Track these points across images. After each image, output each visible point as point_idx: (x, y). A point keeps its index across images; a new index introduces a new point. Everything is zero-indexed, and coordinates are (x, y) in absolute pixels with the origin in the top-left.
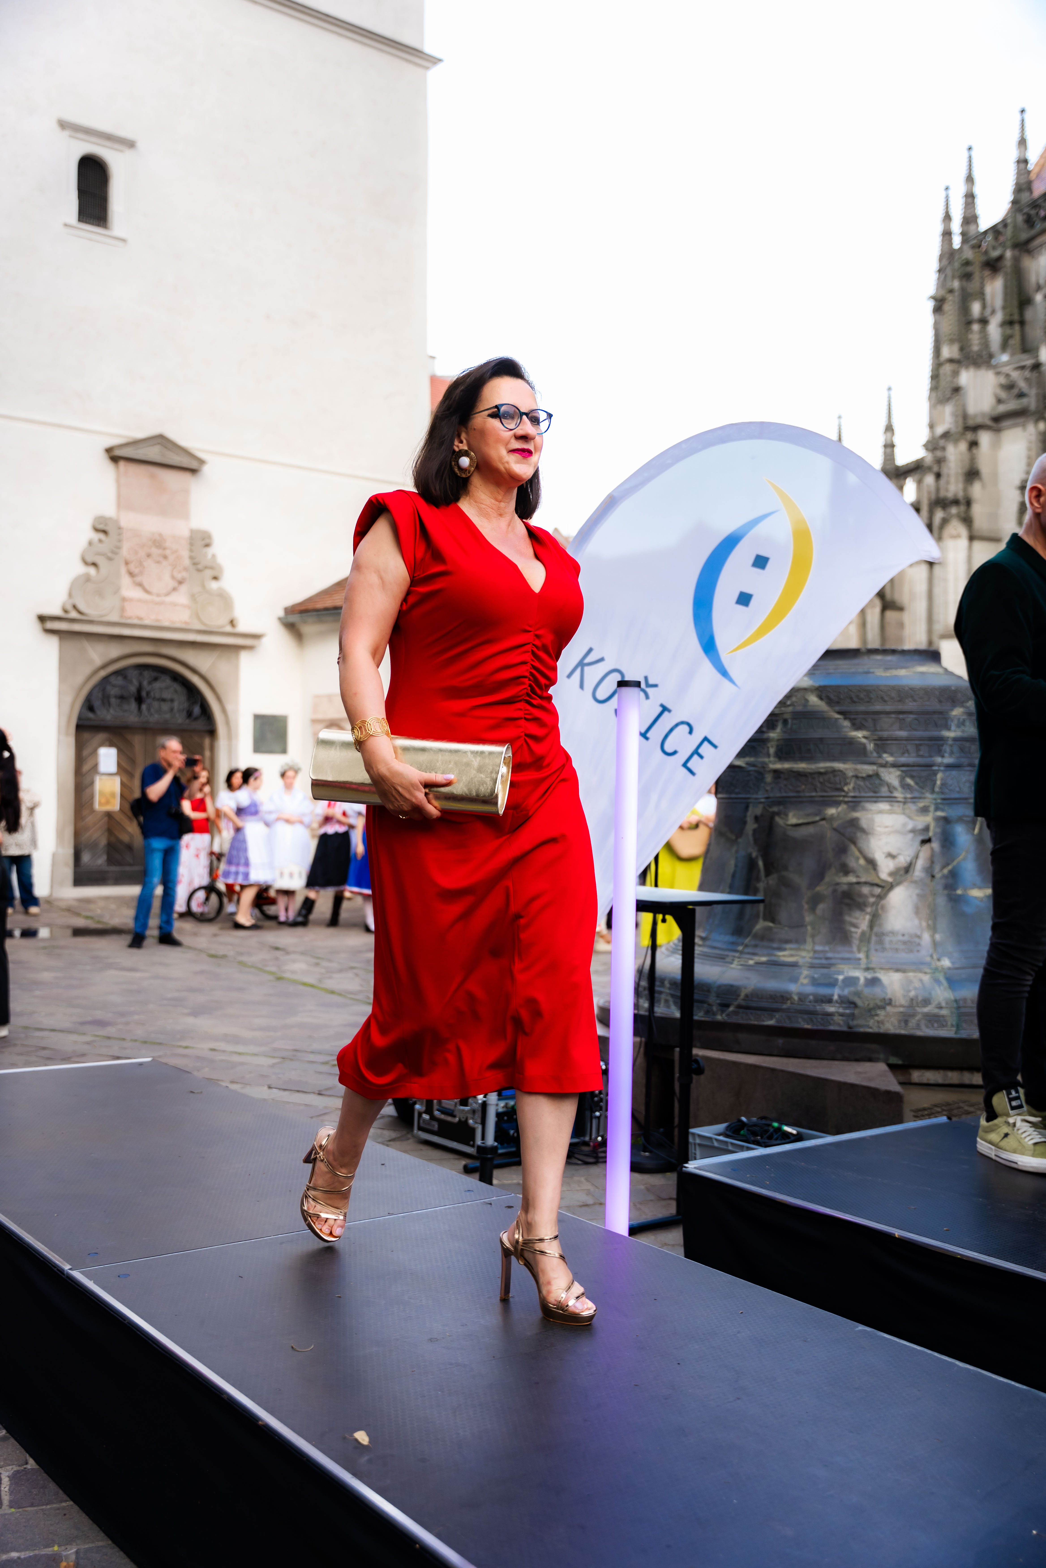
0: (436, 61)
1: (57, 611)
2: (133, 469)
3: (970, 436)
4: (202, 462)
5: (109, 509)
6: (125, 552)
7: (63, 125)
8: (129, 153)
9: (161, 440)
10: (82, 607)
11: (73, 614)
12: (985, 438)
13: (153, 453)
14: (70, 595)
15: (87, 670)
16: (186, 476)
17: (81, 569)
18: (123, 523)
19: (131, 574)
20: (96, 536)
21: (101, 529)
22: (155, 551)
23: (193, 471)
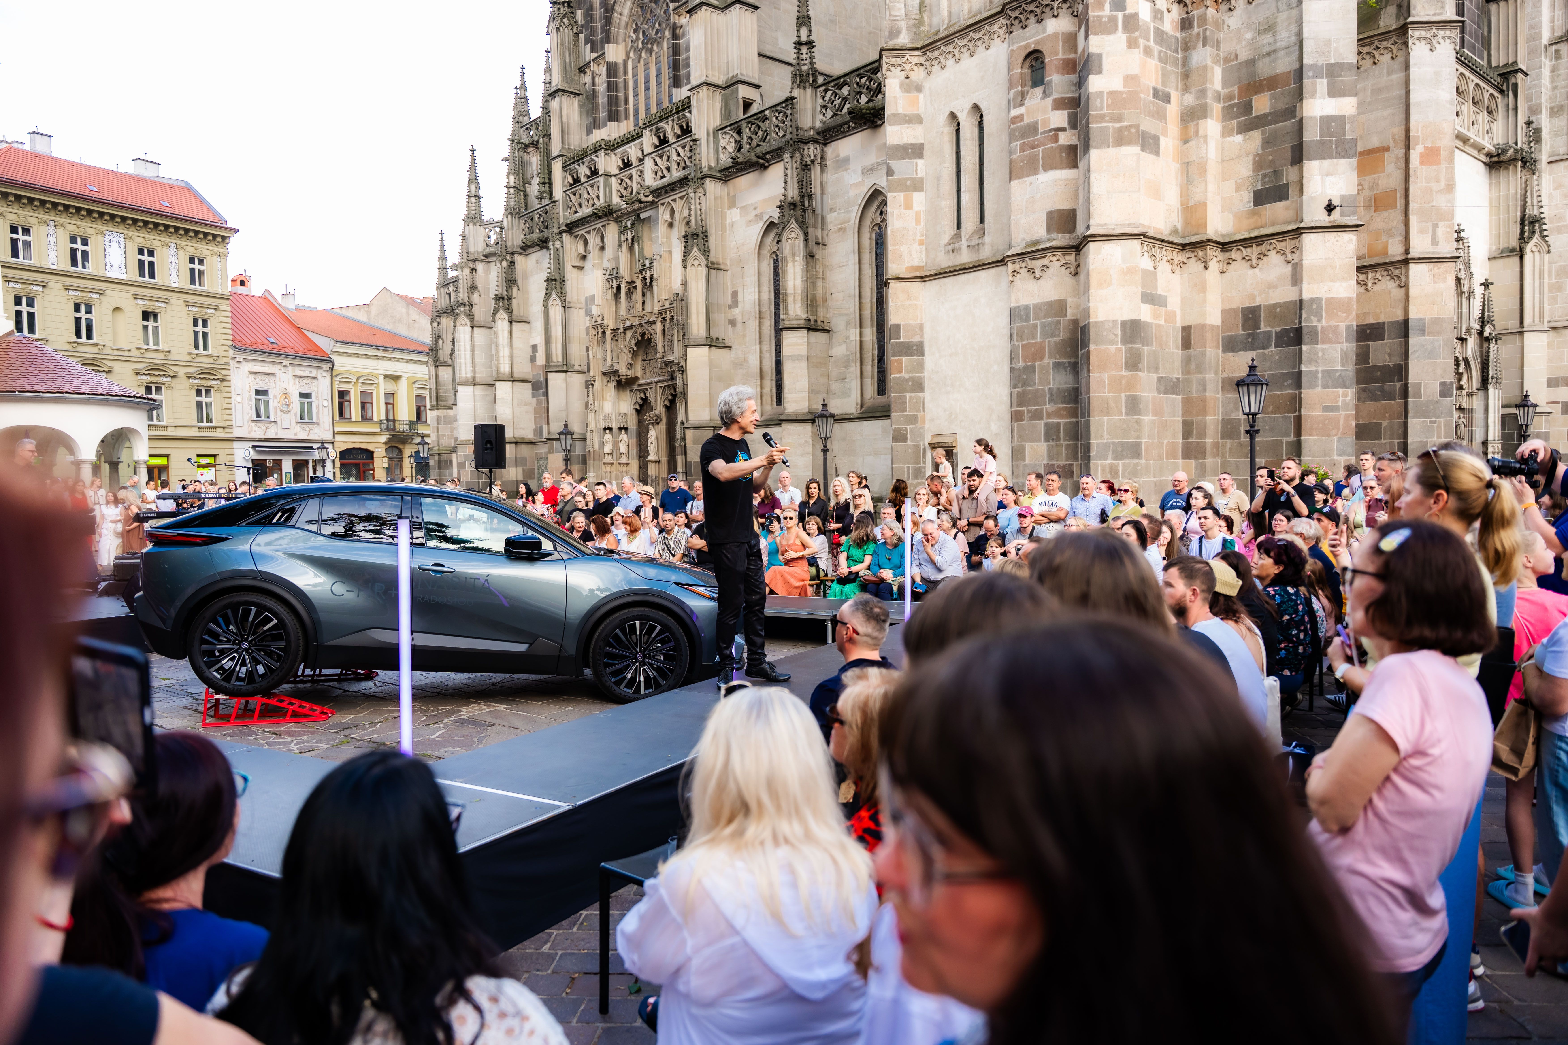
3: (471, 265)
12: (480, 267)
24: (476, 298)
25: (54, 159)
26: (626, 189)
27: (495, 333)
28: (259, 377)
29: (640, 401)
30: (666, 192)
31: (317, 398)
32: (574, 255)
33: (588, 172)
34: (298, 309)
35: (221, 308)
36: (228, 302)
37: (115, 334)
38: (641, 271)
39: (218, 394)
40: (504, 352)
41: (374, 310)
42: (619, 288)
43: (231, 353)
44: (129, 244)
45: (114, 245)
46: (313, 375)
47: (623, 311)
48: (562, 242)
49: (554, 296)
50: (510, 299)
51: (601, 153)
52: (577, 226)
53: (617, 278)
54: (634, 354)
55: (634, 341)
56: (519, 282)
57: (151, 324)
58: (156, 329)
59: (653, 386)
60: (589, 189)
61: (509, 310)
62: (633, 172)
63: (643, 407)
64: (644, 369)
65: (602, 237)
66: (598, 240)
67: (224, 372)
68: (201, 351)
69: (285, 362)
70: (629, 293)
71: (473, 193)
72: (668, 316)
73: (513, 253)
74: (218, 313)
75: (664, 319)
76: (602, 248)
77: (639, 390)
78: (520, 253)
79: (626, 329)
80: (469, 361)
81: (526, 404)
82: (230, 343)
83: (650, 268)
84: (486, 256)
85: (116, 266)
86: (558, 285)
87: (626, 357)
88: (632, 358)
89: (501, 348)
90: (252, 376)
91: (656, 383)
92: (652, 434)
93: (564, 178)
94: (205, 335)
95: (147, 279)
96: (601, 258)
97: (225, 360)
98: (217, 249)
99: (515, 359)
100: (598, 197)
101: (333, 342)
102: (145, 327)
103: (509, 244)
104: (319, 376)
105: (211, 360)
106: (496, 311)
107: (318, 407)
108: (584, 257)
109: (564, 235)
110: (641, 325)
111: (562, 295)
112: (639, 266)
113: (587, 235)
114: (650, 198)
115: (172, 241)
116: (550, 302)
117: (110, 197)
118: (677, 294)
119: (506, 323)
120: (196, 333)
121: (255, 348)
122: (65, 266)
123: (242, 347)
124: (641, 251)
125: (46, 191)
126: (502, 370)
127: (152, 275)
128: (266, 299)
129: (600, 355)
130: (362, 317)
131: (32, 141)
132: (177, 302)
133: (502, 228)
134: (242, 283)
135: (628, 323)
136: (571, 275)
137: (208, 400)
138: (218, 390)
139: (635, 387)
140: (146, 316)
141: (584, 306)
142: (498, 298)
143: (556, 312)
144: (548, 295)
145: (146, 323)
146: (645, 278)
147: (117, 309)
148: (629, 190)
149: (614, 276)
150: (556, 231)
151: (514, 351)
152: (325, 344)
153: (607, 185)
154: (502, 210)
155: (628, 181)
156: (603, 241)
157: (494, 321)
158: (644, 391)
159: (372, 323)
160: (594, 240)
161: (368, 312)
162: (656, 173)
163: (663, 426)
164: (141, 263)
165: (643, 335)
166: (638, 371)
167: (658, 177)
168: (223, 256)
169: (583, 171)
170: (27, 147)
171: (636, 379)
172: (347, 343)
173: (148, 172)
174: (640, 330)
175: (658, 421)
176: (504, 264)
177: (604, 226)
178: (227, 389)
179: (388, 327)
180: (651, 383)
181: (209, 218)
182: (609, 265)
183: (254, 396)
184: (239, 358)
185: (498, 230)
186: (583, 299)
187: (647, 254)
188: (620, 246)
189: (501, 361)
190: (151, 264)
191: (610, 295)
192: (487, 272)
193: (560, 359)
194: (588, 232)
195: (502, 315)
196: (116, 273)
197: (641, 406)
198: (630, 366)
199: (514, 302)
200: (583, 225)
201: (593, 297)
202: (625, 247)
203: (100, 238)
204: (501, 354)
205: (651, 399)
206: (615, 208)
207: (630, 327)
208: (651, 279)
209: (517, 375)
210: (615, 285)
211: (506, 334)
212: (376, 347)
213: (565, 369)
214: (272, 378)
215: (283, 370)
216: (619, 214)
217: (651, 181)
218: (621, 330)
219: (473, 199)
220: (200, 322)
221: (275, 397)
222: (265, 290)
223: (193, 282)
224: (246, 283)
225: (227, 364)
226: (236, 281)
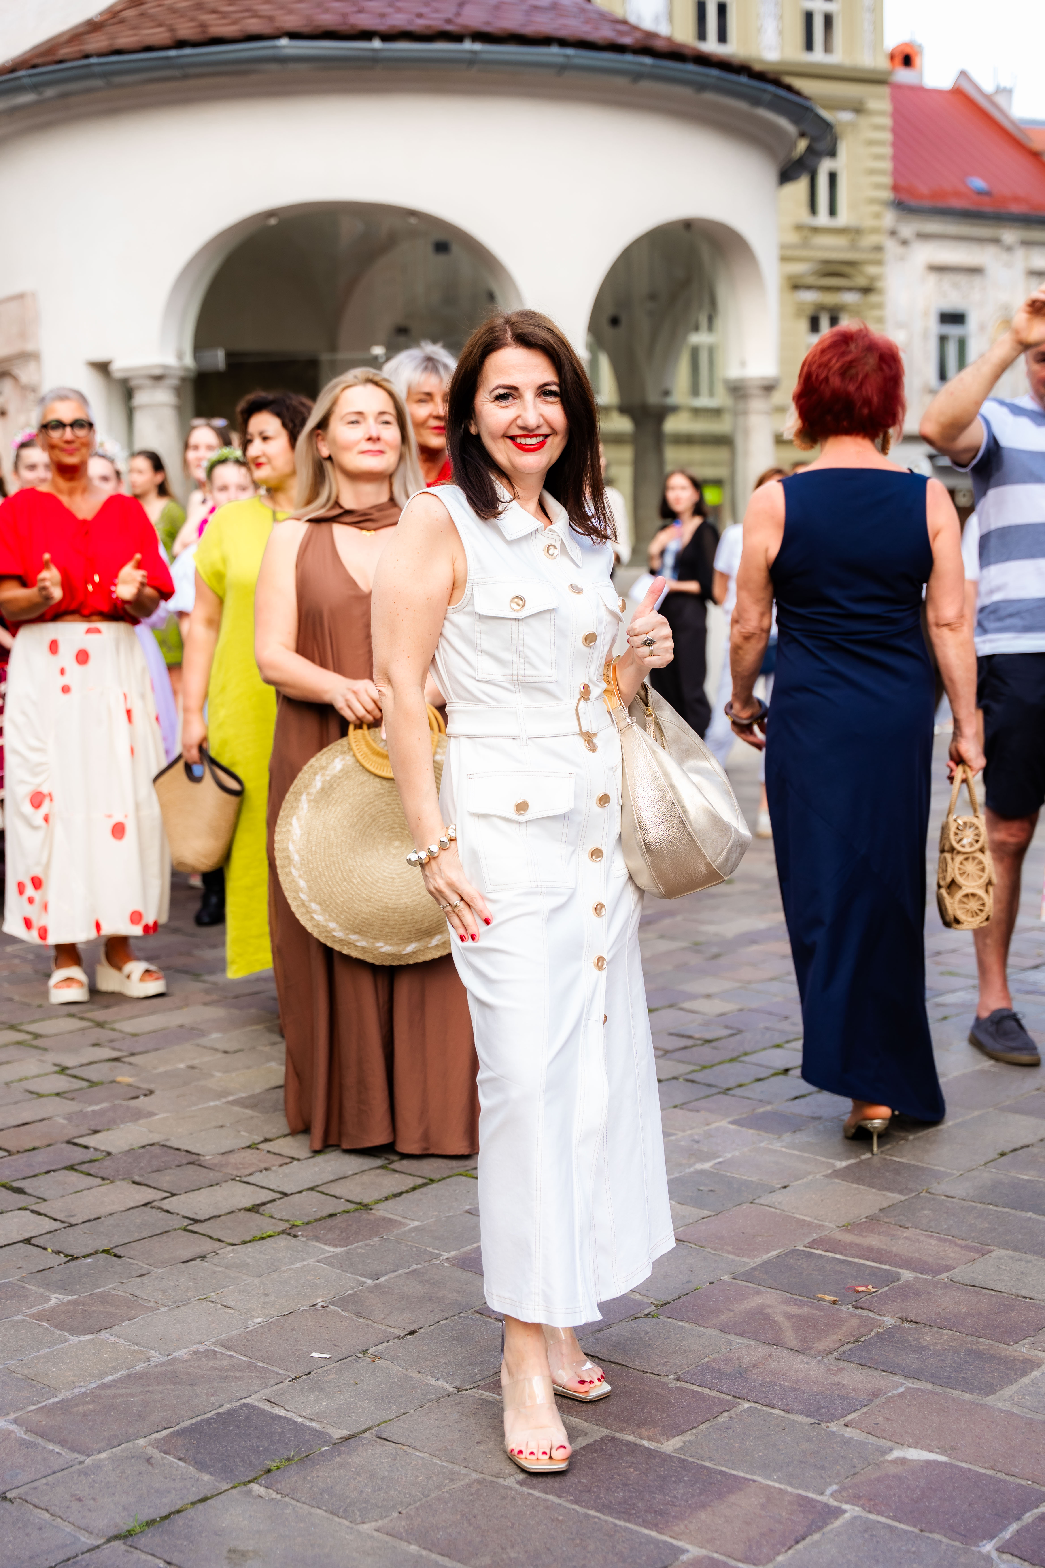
28: (947, 280)
36: (885, 90)
43: (889, 218)
67: (871, 269)
68: (823, 218)
69: (1009, 236)
74: (861, 121)
82: (889, 193)
90: (933, 278)
94: (832, 177)
97: (874, 238)
105: (841, 241)
121: (941, 204)
123: (913, 203)
127: (721, 36)
128: (964, 96)
134: (907, 61)
164: (701, 6)
178: (876, 313)
183: (934, 328)
184: (907, 230)
190: (721, 7)
214: (977, 280)
215: (1005, 256)
221: (982, 328)
222: (963, 74)
223: (809, 45)
224: (917, 61)
225: (878, 249)
226: (892, 57)
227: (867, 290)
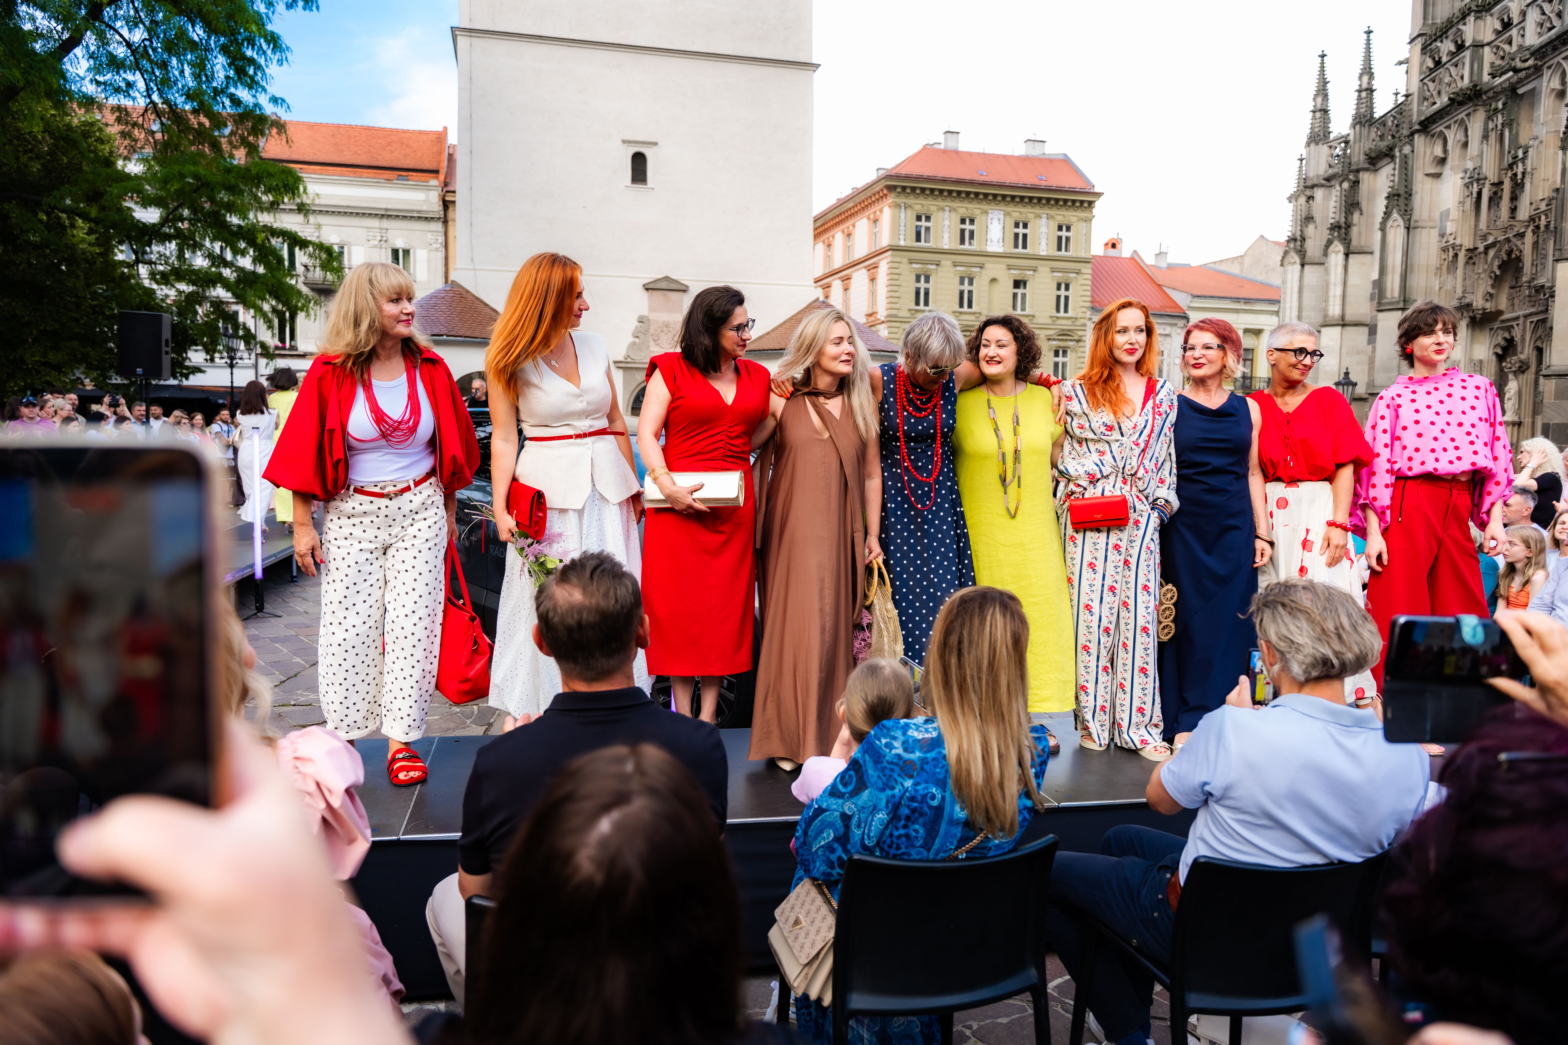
0: (818, 66)
1: (621, 359)
2: (655, 293)
3: (1308, 193)
4: (687, 287)
5: (645, 312)
6: (652, 331)
7: (624, 142)
8: (655, 148)
9: (667, 278)
10: (632, 356)
11: (629, 360)
12: (1319, 193)
13: (663, 285)
14: (627, 351)
15: (636, 384)
16: (681, 294)
17: (632, 339)
18: (650, 318)
19: (654, 340)
20: (639, 325)
21: (641, 320)
22: (665, 329)
23: (684, 291)
24: (1310, 230)
25: (957, 152)
26: (1503, 58)
27: (1327, 270)
29: (1503, 343)
30: (1555, 49)
31: (1169, 355)
32: (1428, 159)
33: (1453, 48)
34: (1171, 267)
35: (1083, 271)
36: (1089, 265)
37: (990, 302)
38: (1511, 166)
39: (1074, 354)
40: (1336, 291)
41: (1247, 261)
42: (1480, 193)
43: (1088, 314)
44: (1008, 219)
45: (995, 221)
46: (1166, 332)
47: (1483, 225)
48: (1413, 146)
49: (1395, 215)
50: (1348, 226)
51: (1471, 18)
52: (1434, 122)
53: (1478, 180)
54: (1497, 281)
55: (1496, 263)
56: (1364, 206)
57: (1020, 291)
58: (1024, 296)
59: (1521, 321)
60: (1452, 69)
61: (1346, 241)
62: (1514, 32)
63: (1507, 350)
64: (1511, 299)
65: (1466, 130)
66: (1460, 136)
67: (1080, 333)
68: (1062, 314)
70: (1495, 199)
71: (1319, 107)
72: (1543, 222)
73: (1358, 171)
74: (1079, 277)
75: (1538, 227)
76: (1465, 145)
77: (1502, 328)
78: (1367, 170)
79: (1487, 248)
80: (1295, 304)
81: (1358, 353)
82: (1088, 304)
83: (1523, 160)
84: (1328, 179)
85: (995, 240)
86: (1402, 201)
87: (1485, 285)
88: (1493, 286)
89: (1332, 287)
91: (1526, 316)
92: (1512, 387)
93: (1422, 63)
94: (1067, 298)
95: (1020, 250)
96: (1463, 157)
97: (1082, 321)
98: (1083, 215)
99: (1348, 299)
100: (1462, 77)
101: (1190, 298)
102: (1015, 295)
103: (1354, 160)
104: (1173, 334)
105: (1069, 322)
106: (1329, 243)
107: (1169, 365)
108: (1442, 161)
109: (1416, 136)
110: (1508, 240)
111: (1407, 213)
112: (1507, 159)
113: (1446, 132)
114: (1531, 62)
115: (1044, 212)
116: (1390, 223)
117: (994, 178)
118: (1557, 190)
119: (1341, 257)
120: (1058, 297)
122: (956, 245)
124: (1514, 138)
125: (944, 181)
126: (1331, 313)
127: (1025, 246)
128: (1135, 261)
129: (1449, 286)
130: (1235, 270)
131: (946, 139)
132: (1044, 269)
133: (1347, 142)
134: (1114, 246)
135: (1491, 240)
136: (1422, 186)
137: (1064, 360)
138: (1074, 350)
139: (1497, 325)
140: (1017, 284)
141: (1438, 224)
142: (1335, 227)
143: (1396, 235)
144: (1387, 214)
145: (1016, 291)
146: (1515, 175)
147: (994, 280)
148: (1507, 57)
149: (1475, 178)
150: (1406, 132)
151: (1349, 290)
152: (1182, 299)
153: (1477, 59)
154: (1350, 120)
155: (1506, 47)
156: (1467, 136)
157: (1326, 254)
158: (1509, 329)
159: (1244, 275)
160: (1453, 136)
161: (1242, 264)
162: (1542, 25)
163: (1530, 375)
164: (1016, 235)
165: (1509, 253)
166: (1503, 303)
167: (1545, 29)
168: (1089, 220)
169: (1446, 46)
170: (942, 147)
171: (1500, 313)
172: (1205, 297)
173: (1035, 151)
174: (1506, 247)
175: (1523, 368)
176: (1346, 185)
177: (1468, 115)
178: (1082, 349)
179: (1261, 278)
180: (1517, 318)
181: (1078, 185)
182: (1470, 165)
185: (1343, 145)
186: (1437, 215)
187: (1522, 141)
188: (1485, 137)
189: (1331, 302)
190: (1025, 236)
191: (1469, 204)
192: (1326, 198)
193: (1396, 294)
194: (1448, 127)
195: (1338, 247)
196: (995, 247)
197: (1505, 349)
198: (1489, 297)
199: (1354, 231)
200: (1441, 118)
201: (1448, 211)
202: (1493, 136)
203: (984, 217)
204: (1331, 294)
205: (1517, 339)
206: (1485, 88)
207: (1493, 245)
208: (1524, 173)
209: (1348, 318)
210: (1475, 189)
211: (1340, 270)
212: (1237, 300)
213: (1401, 305)
216: (1491, 94)
217: (1533, 38)
218: (1481, 249)
219: (1318, 115)
220: (1063, 287)
222: (1135, 251)
223: (1059, 249)
224: (1118, 246)
225: (1085, 325)
226: (1106, 244)
227: (1078, 341)
